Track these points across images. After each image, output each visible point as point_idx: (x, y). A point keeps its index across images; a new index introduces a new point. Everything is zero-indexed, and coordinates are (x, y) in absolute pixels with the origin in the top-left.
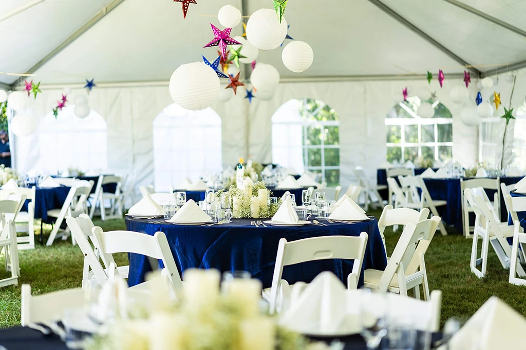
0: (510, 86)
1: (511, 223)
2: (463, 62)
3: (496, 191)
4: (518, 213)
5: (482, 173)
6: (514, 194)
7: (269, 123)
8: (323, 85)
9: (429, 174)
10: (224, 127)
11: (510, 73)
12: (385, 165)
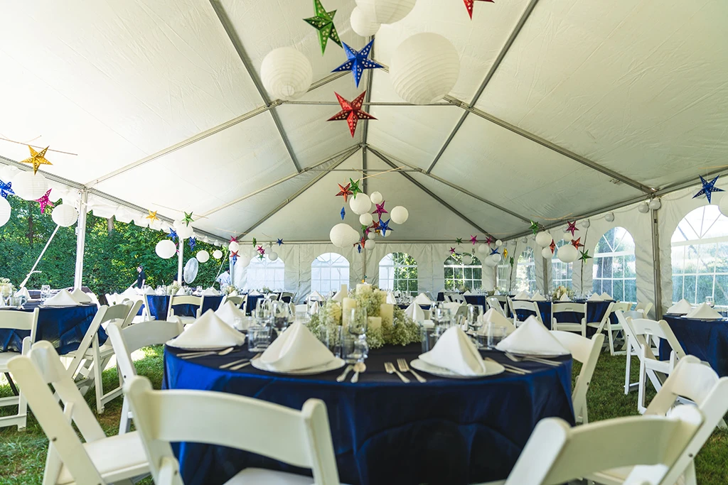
0: (514, 247)
1: (513, 317)
2: (484, 232)
3: (505, 303)
4: (516, 310)
5: (497, 293)
6: (513, 300)
7: (377, 266)
8: (408, 245)
9: (467, 293)
10: (351, 268)
11: (524, 237)
12: (443, 290)
